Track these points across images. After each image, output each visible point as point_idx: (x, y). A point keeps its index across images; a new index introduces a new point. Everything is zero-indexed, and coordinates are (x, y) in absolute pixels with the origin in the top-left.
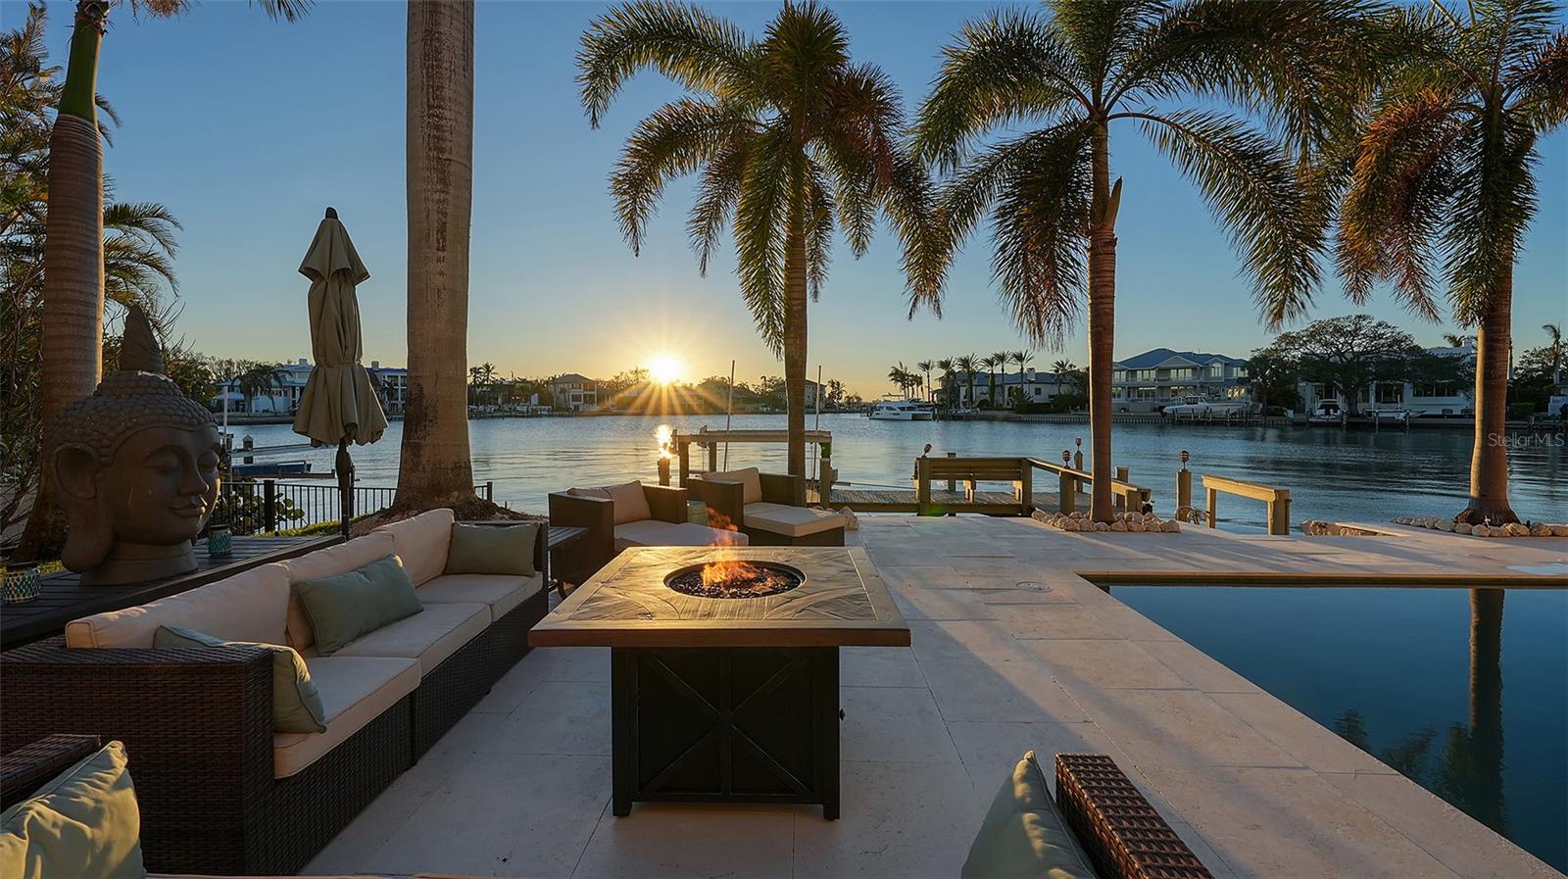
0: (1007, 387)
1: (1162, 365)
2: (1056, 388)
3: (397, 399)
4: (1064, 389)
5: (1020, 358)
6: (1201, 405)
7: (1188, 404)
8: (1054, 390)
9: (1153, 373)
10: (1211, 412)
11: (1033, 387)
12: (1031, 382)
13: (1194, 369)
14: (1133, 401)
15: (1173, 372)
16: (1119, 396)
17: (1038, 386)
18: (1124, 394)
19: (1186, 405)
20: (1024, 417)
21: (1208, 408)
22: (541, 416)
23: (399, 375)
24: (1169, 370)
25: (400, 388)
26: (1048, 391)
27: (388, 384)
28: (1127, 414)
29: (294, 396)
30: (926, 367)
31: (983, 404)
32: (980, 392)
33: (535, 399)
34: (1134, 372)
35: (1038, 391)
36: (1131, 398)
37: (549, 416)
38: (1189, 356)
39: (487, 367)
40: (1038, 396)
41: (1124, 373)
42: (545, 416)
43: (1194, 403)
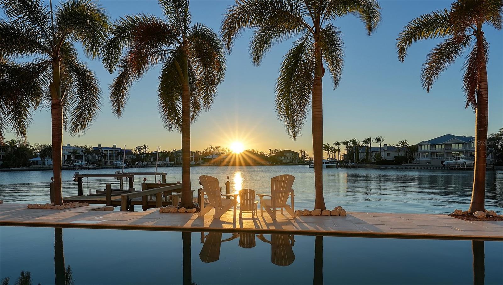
0: (374, 153)
1: (447, 142)
2: (397, 153)
3: (108, 160)
4: (401, 154)
5: (379, 140)
6: (462, 161)
7: (455, 160)
8: (396, 154)
9: (443, 146)
10: (466, 164)
11: (386, 153)
12: (385, 151)
13: (463, 144)
14: (433, 159)
15: (453, 146)
16: (427, 156)
17: (389, 152)
18: (429, 156)
19: (454, 161)
20: (380, 166)
21: (464, 162)
22: (168, 166)
23: (109, 150)
24: (451, 144)
25: (109, 155)
26: (393, 155)
27: (104, 153)
28: (429, 165)
29: (65, 159)
30: (337, 144)
31: (364, 161)
32: (362, 156)
33: (167, 159)
34: (434, 146)
35: (389, 155)
36: (433, 157)
37: (171, 166)
38: (462, 138)
39: (145, 146)
40: (389, 157)
41: (429, 146)
42: (170, 166)
43: (458, 160)
